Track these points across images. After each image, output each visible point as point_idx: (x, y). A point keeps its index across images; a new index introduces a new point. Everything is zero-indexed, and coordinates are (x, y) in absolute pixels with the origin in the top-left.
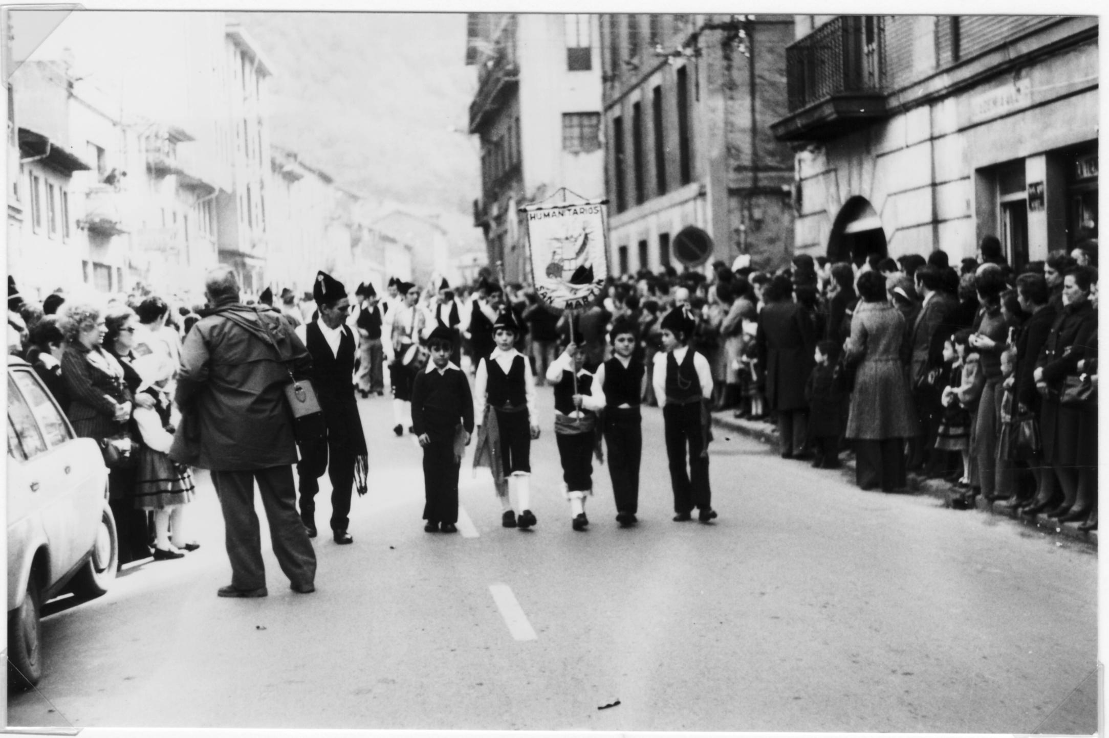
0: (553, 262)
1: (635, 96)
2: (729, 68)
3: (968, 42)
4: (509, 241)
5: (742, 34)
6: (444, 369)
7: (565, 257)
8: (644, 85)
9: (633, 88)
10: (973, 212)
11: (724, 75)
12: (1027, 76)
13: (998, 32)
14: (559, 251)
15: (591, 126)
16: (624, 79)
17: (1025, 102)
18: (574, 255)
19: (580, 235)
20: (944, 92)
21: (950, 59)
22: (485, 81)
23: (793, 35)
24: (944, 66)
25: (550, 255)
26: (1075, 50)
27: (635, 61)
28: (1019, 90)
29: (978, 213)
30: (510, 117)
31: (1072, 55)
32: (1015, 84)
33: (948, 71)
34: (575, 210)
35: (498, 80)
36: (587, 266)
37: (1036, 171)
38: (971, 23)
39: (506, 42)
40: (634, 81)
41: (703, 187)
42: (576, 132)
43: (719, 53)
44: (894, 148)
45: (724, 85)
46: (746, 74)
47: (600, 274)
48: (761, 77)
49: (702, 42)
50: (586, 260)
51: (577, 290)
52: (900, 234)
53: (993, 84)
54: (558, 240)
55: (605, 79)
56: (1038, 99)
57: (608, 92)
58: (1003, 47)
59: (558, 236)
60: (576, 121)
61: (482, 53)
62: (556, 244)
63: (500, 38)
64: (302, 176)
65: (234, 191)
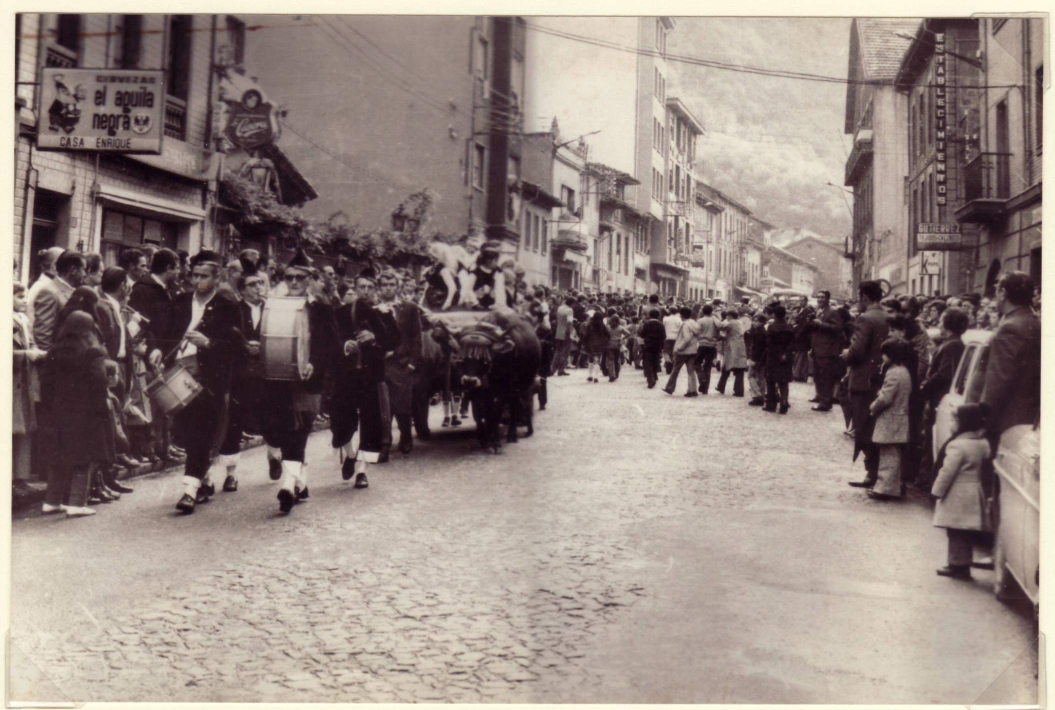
1: (922, 177)
9: (921, 173)
20: (1024, 205)
39: (868, 121)
57: (912, 171)
64: (723, 209)
65: (666, 220)
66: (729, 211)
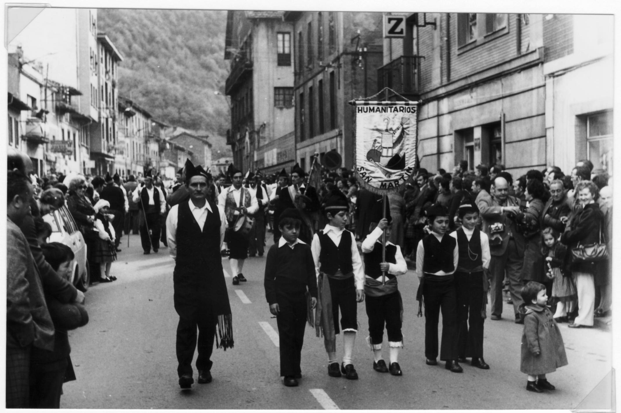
0: (373, 148)
1: (310, 84)
2: (354, 74)
3: (454, 73)
4: (245, 153)
5: (360, 58)
6: (294, 245)
7: (384, 145)
8: (315, 79)
9: (310, 80)
10: (453, 150)
11: (352, 77)
12: (475, 91)
13: (465, 70)
14: (379, 140)
15: (289, 94)
16: (305, 75)
17: (474, 103)
18: (391, 145)
19: (398, 129)
20: (443, 95)
21: (446, 81)
22: (234, 68)
23: (382, 63)
24: (444, 83)
25: (372, 143)
26: (493, 82)
27: (310, 66)
28: (472, 97)
29: (456, 151)
30: (248, 88)
31: (492, 84)
32: (470, 95)
33: (445, 86)
34: (396, 108)
35: (241, 69)
36: (401, 154)
37: (478, 133)
38: (455, 65)
39: (246, 49)
40: (310, 76)
41: (340, 131)
42: (281, 97)
43: (350, 67)
44: (423, 118)
45: (352, 82)
46: (363, 77)
47: (410, 163)
48: (370, 78)
49: (342, 61)
50: (401, 150)
51: (391, 174)
52: (424, 158)
53: (463, 93)
54: (378, 130)
55: (296, 74)
56: (479, 102)
57: (297, 81)
58: (466, 78)
59: (379, 128)
60: (281, 92)
61: (233, 54)
62: (377, 134)
63: (243, 46)
64: (134, 114)
65: (100, 121)
66: (138, 116)
